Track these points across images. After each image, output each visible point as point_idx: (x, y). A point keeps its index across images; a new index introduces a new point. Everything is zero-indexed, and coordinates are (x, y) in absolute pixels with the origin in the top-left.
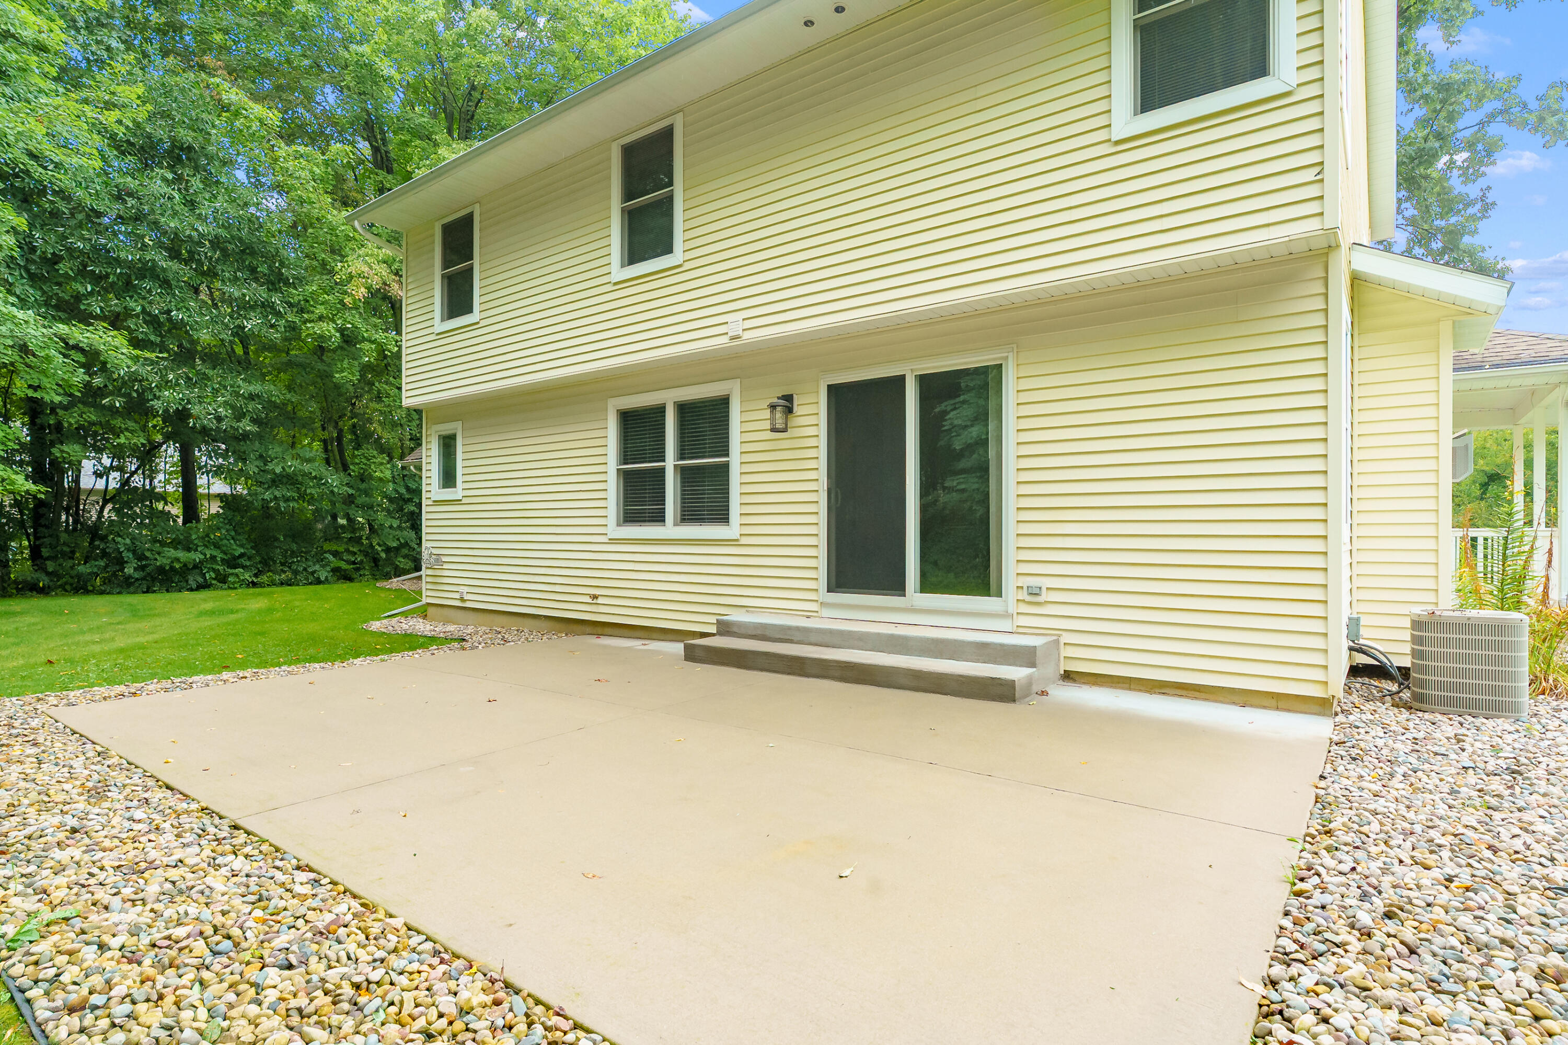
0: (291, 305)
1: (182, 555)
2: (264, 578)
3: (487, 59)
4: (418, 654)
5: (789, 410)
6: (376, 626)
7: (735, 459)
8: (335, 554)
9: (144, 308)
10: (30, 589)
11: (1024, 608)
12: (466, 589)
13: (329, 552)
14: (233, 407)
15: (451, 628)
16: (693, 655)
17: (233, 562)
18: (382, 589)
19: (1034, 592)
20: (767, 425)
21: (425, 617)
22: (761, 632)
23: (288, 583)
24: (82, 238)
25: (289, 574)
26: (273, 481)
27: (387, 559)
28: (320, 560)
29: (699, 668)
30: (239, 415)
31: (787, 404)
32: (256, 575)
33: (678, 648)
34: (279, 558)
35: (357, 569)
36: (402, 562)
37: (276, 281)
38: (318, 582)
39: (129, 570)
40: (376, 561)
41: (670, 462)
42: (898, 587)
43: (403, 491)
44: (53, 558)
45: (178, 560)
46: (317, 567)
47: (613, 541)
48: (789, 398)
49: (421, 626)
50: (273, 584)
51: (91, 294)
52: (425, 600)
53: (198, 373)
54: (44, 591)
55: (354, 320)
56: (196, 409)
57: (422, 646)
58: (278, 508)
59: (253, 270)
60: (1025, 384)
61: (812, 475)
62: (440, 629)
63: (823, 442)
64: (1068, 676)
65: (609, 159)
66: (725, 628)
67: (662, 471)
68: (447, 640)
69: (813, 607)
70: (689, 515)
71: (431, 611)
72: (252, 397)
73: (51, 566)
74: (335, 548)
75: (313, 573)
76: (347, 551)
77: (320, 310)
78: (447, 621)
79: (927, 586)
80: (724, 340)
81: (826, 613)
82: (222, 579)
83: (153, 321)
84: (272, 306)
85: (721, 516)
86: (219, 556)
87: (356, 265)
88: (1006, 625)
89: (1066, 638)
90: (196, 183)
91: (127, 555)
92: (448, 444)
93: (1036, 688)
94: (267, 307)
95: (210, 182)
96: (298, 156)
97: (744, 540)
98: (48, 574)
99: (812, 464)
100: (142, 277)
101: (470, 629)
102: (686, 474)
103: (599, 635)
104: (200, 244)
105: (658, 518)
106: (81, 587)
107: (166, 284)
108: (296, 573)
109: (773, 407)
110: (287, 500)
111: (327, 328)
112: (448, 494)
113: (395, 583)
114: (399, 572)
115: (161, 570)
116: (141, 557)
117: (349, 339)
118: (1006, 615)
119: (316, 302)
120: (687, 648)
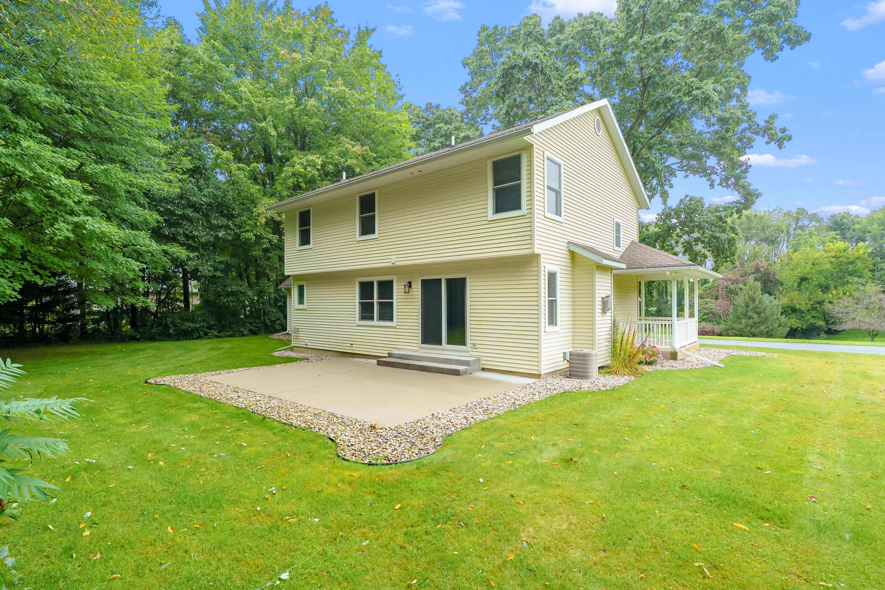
0: (236, 225)
1: (191, 325)
2: (222, 334)
3: (313, 121)
4: (295, 363)
5: (410, 286)
6: (276, 354)
7: (395, 301)
8: (250, 323)
9: (184, 232)
10: (133, 339)
11: (472, 350)
12: (307, 341)
13: (248, 323)
14: (214, 267)
15: (303, 355)
16: (380, 363)
17: (210, 328)
18: (272, 339)
19: (474, 345)
20: (403, 290)
21: (292, 351)
22: (401, 357)
23: (232, 336)
24: (162, 206)
25: (232, 332)
26: (227, 294)
27: (271, 325)
28: (244, 326)
29: (380, 367)
30: (216, 269)
31: (410, 284)
32: (219, 333)
33: (375, 361)
34: (228, 326)
35: (259, 330)
36: (278, 327)
37: (230, 217)
38: (244, 335)
39: (171, 331)
40: (266, 325)
41: (375, 300)
42: (440, 343)
43: (277, 296)
44: (141, 327)
45: (190, 327)
46: (243, 329)
47: (358, 326)
48: (410, 283)
49: (293, 354)
50: (226, 336)
51: (164, 227)
52: (293, 345)
53: (200, 254)
54: (138, 340)
55: (261, 231)
56: (201, 269)
57: (295, 361)
58: (229, 305)
59: (222, 212)
60: (472, 284)
61: (417, 307)
62: (299, 355)
63: (420, 297)
64: (483, 369)
65: (355, 200)
66: (390, 355)
67: (373, 303)
68: (302, 359)
69: (417, 348)
70: (382, 318)
71: (295, 349)
72: (220, 262)
73: (140, 330)
74: (250, 321)
75: (241, 332)
76: (255, 322)
77: (248, 228)
78: (301, 352)
79: (449, 342)
80: (390, 264)
81: (421, 350)
82: (206, 334)
83: (186, 236)
84: (229, 226)
85: (391, 319)
86: (205, 325)
87: (261, 209)
88: (467, 354)
89: (482, 358)
90: (202, 181)
91: (171, 325)
92: (301, 289)
93: (469, 372)
94: (227, 227)
95: (207, 179)
96: (239, 169)
97: (398, 327)
98: (139, 333)
99: (417, 304)
100: (183, 220)
101: (310, 355)
102: (381, 304)
103: (353, 357)
104: (203, 205)
105: (372, 318)
106: (152, 339)
107: (191, 221)
108: (235, 332)
109: (405, 286)
110: (233, 302)
111: (250, 235)
112: (301, 307)
113: (276, 336)
114: (277, 331)
115: (184, 331)
116: (175, 326)
117: (259, 238)
118: (468, 352)
119: (245, 223)
120: (378, 361)
